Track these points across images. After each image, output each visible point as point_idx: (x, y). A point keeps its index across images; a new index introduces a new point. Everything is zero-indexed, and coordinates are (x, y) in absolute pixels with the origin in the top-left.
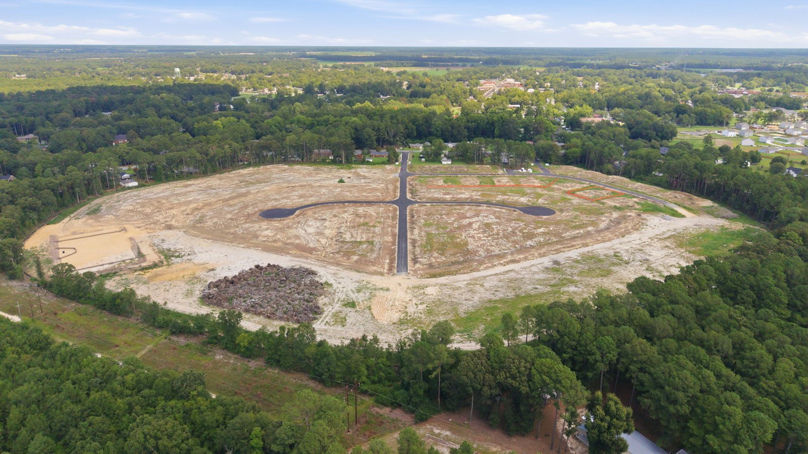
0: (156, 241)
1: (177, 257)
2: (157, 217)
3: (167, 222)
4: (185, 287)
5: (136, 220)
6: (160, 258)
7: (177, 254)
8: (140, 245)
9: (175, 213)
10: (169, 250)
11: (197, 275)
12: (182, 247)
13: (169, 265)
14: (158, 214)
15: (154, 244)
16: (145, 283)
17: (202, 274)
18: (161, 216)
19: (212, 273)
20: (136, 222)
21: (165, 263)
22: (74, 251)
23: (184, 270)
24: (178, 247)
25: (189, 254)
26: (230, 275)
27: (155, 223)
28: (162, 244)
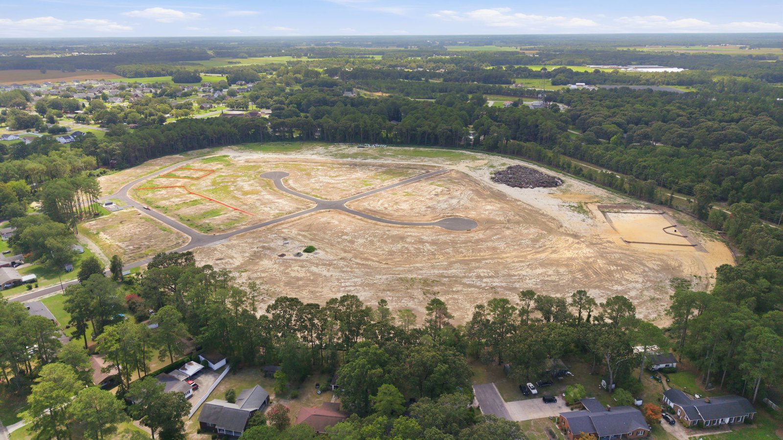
0: (590, 221)
1: (574, 206)
2: (589, 252)
3: (578, 243)
4: (572, 189)
5: (615, 253)
6: (587, 207)
7: (572, 208)
8: (605, 220)
9: (566, 252)
10: (579, 212)
11: (562, 193)
12: (567, 212)
13: (580, 203)
14: (589, 255)
15: (592, 219)
16: (597, 196)
17: (559, 193)
18: (585, 252)
19: (552, 192)
20: (614, 250)
21: (583, 204)
22: (667, 230)
23: (570, 198)
24: (571, 213)
25: (563, 206)
26: (541, 189)
27: (592, 244)
28: (584, 218)
